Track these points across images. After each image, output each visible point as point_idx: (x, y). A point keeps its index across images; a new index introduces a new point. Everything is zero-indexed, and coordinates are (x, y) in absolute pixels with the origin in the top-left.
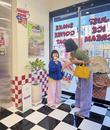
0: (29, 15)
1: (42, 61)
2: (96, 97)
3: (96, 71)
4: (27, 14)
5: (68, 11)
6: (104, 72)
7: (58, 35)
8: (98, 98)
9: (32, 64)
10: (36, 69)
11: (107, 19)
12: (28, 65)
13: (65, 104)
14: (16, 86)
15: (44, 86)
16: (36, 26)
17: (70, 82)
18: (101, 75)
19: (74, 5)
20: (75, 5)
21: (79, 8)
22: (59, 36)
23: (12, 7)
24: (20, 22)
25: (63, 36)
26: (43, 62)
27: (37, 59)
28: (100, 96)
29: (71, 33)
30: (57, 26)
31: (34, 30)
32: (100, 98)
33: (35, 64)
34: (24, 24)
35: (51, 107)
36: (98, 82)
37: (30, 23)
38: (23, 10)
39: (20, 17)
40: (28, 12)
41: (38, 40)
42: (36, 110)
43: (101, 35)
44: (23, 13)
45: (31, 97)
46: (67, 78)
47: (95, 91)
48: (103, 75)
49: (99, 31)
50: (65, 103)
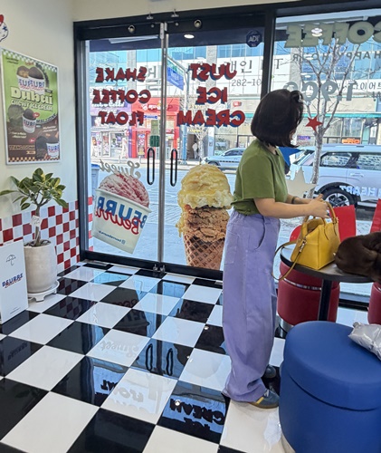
1: (53, 177)
3: (202, 203)
5: (132, 30)
6: (219, 205)
7: (102, 97)
9: (23, 187)
10: (35, 200)
11: (231, 71)
12: (9, 189)
15: (62, 245)
16: (29, 67)
17: (137, 233)
18: (212, 212)
19: (148, 15)
20: (152, 15)
21: (164, 27)
22: (106, 101)
25: (118, 101)
26: (56, 180)
29: (139, 97)
30: (99, 71)
31: (25, 79)
33: (33, 185)
36: (206, 230)
37: (9, 55)
40: (2, 18)
41: (38, 111)
42: (41, 311)
45: (24, 279)
46: (129, 221)
49: (212, 101)
50: (123, 286)
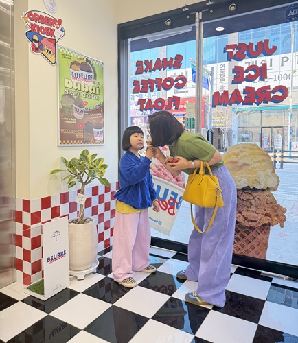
0: (62, 30)
1: (97, 158)
2: (242, 252)
3: (243, 185)
4: (58, 28)
5: (168, 23)
6: (262, 186)
7: (141, 86)
8: (247, 255)
9: (71, 166)
10: (81, 178)
11: (270, 47)
12: (59, 169)
13: (160, 273)
14: (25, 227)
15: (102, 225)
16: (80, 62)
17: (173, 214)
18: (255, 194)
19: (184, 8)
20: (187, 7)
21: (198, 16)
22: (144, 91)
23: (13, 7)
24: (36, 50)
25: (156, 89)
26: (100, 160)
27: (83, 152)
28: (253, 248)
29: (175, 83)
30: (139, 64)
31: (76, 72)
32: (252, 254)
33: (80, 164)
34: (47, 56)
35: (124, 281)
36: (248, 213)
37: (65, 52)
38: (44, 15)
39: (37, 35)
40: (60, 21)
41: (87, 100)
42: (81, 290)
43: (256, 89)
44: (44, 26)
45: (67, 256)
46: (166, 202)
47: (238, 236)
48: (259, 193)
49: (250, 79)
50: (160, 269)
